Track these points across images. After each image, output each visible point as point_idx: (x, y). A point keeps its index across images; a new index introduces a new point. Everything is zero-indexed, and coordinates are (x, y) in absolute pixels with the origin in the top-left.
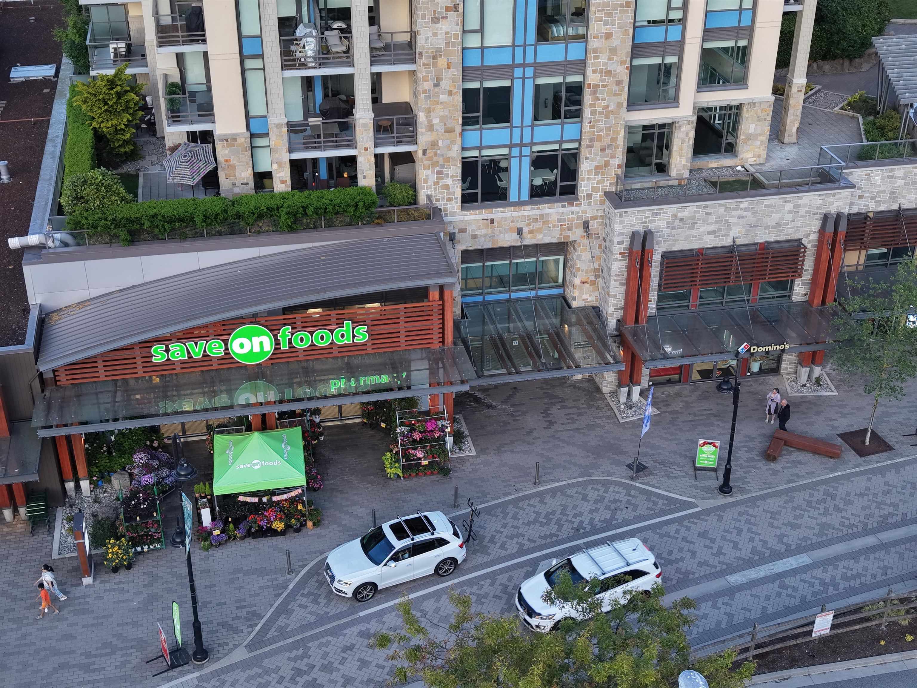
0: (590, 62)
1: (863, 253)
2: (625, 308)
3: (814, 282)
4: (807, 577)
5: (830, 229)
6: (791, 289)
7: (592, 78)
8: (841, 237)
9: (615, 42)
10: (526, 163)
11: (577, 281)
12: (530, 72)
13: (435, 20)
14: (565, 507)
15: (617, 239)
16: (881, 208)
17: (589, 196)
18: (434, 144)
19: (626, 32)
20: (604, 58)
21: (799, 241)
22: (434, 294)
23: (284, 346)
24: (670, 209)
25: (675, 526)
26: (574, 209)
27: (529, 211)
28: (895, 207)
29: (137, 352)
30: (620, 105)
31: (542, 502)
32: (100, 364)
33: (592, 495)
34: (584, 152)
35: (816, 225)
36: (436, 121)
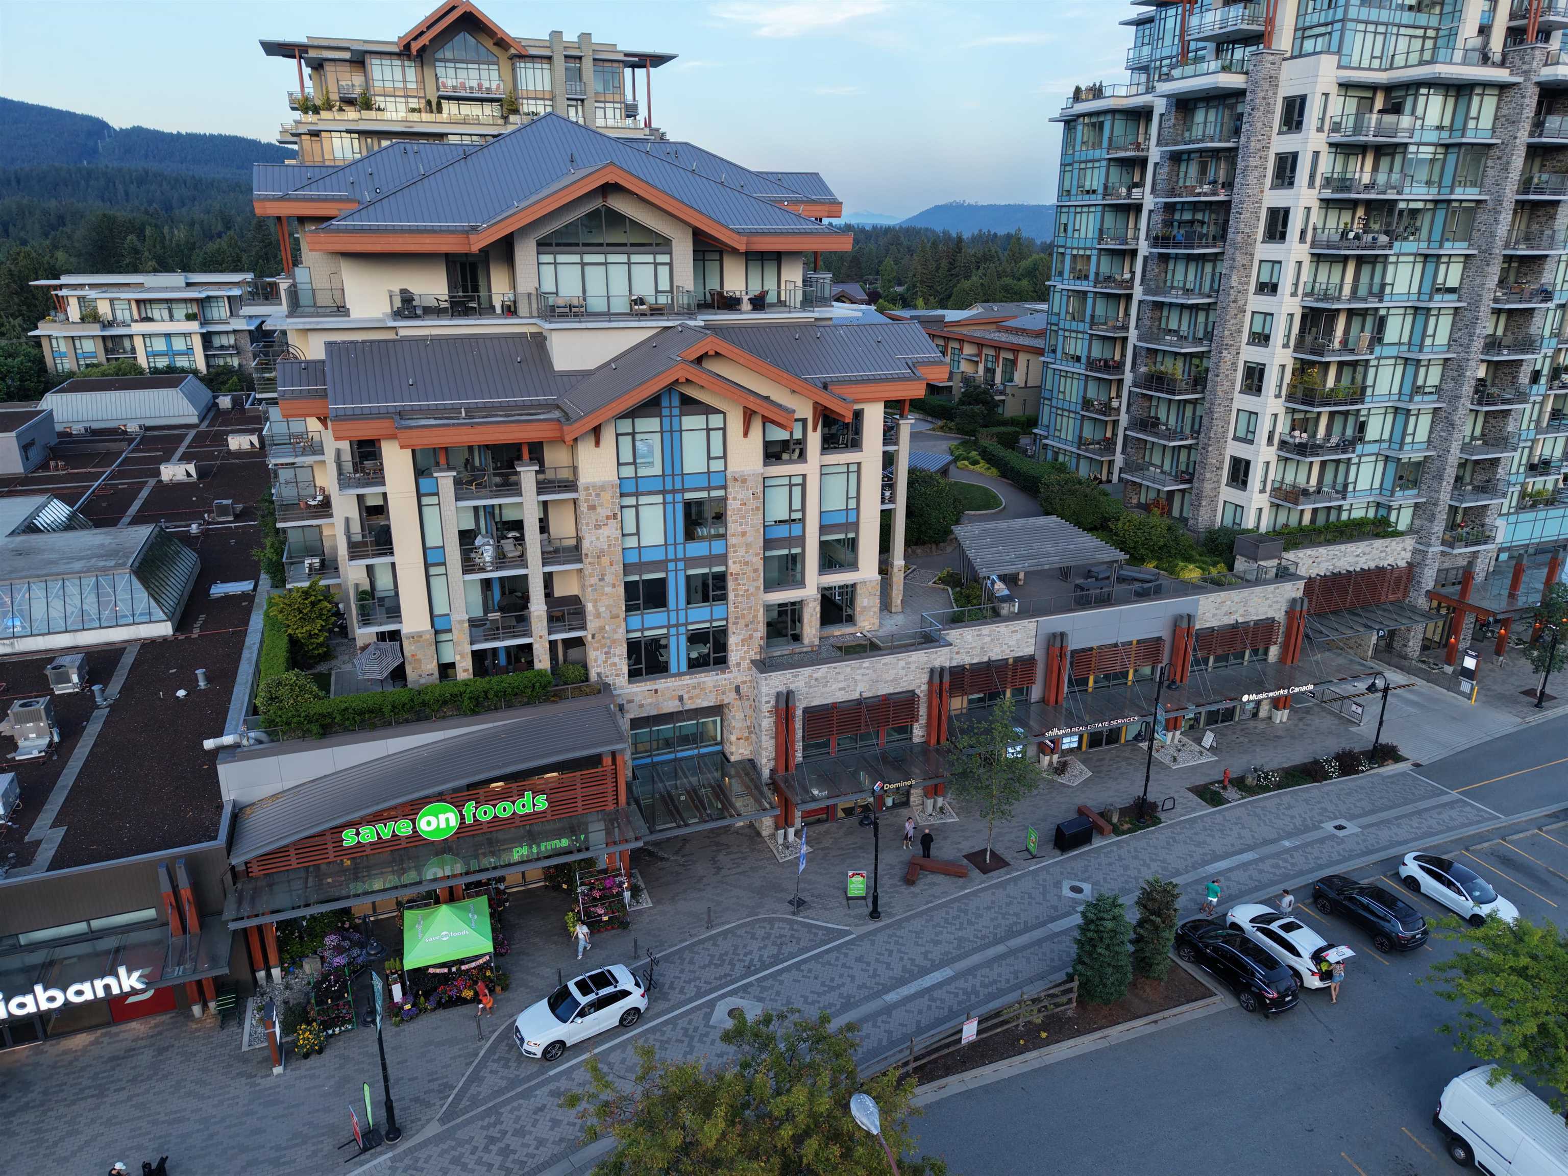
0: (730, 555)
1: (965, 698)
2: (776, 759)
3: (929, 724)
4: (951, 988)
5: (937, 680)
6: (911, 732)
7: (733, 568)
8: (946, 686)
9: (749, 538)
10: (683, 639)
11: (733, 738)
12: (681, 565)
13: (598, 527)
14: (736, 947)
15: (764, 699)
16: (975, 661)
17: (738, 664)
18: (602, 628)
19: (758, 531)
20: (741, 552)
21: (913, 691)
22: (607, 761)
23: (469, 820)
24: (806, 671)
25: (835, 954)
26: (726, 676)
27: (687, 680)
28: (986, 659)
29: (328, 837)
30: (758, 588)
31: (715, 945)
32: (292, 853)
33: (760, 933)
34: (731, 629)
35: (925, 678)
36: (602, 609)
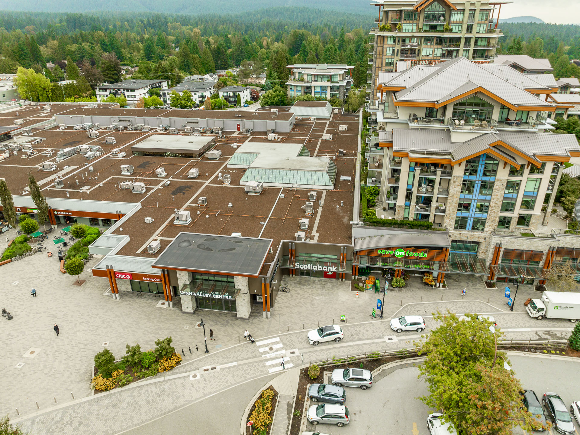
0: (491, 201)
1: (562, 257)
2: (492, 261)
3: (545, 263)
5: (551, 250)
6: (539, 264)
7: (491, 204)
8: (554, 253)
9: (499, 197)
10: (472, 221)
11: (480, 252)
12: (476, 201)
13: (455, 187)
14: (469, 306)
15: (492, 243)
16: (568, 247)
17: (487, 232)
18: (450, 214)
19: (502, 195)
20: (495, 200)
21: (542, 252)
22: (444, 249)
23: (407, 255)
24: (508, 238)
25: (497, 315)
26: (483, 234)
27: (470, 233)
28: (572, 247)
29: (375, 250)
30: (498, 211)
32: (366, 252)
33: (476, 304)
34: (487, 221)
35: (548, 248)
36: (451, 209)
